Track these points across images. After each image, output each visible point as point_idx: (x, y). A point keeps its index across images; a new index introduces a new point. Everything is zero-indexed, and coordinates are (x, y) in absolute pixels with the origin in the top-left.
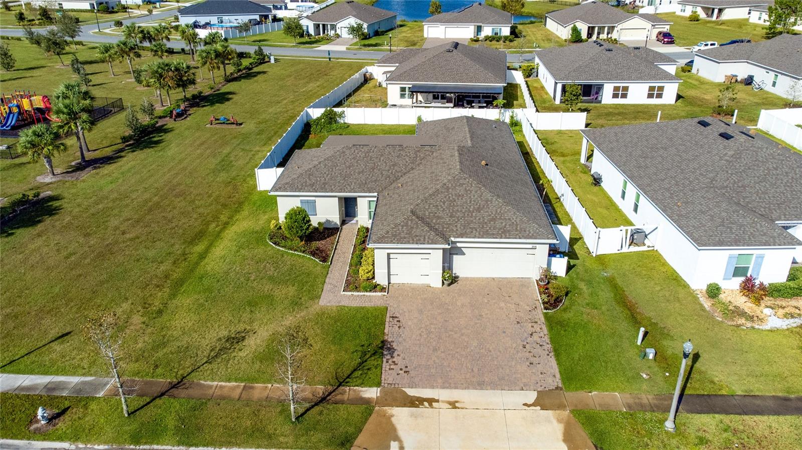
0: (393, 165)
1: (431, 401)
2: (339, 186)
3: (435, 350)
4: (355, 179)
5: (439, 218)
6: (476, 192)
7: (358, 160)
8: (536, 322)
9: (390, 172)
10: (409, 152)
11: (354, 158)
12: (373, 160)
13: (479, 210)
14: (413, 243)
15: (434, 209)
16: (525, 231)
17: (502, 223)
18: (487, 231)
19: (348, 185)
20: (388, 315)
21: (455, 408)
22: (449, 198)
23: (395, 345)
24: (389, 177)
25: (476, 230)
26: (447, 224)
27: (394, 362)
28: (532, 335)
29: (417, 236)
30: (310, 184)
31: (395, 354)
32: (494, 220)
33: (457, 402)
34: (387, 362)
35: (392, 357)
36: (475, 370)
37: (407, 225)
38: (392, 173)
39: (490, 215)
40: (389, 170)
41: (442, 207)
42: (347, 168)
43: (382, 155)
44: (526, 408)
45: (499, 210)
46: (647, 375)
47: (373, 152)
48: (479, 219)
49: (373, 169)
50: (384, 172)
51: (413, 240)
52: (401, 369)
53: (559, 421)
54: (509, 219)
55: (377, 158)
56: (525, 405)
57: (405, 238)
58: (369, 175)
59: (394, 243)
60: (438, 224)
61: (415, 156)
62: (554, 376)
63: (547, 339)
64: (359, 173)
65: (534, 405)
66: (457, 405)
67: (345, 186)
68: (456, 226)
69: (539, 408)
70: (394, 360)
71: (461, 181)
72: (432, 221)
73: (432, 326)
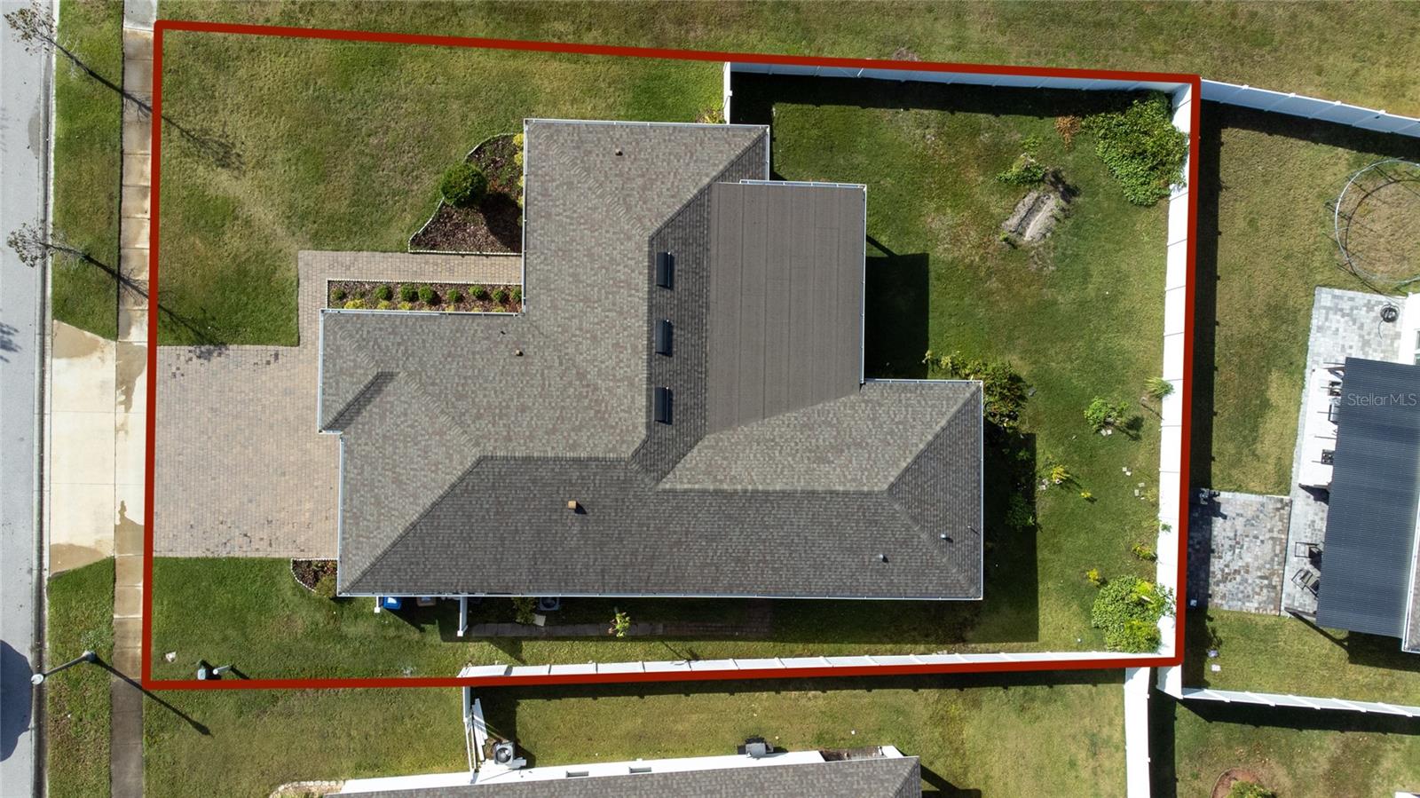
0: (594, 338)
1: (128, 404)
2: (541, 243)
4: (560, 271)
5: (382, 417)
6: (433, 480)
7: (607, 269)
8: (271, 545)
9: (578, 332)
10: (629, 366)
11: (612, 260)
12: (607, 298)
13: (397, 481)
14: (324, 377)
15: (399, 410)
16: (357, 548)
17: (372, 515)
18: (358, 491)
19: (545, 259)
20: (281, 348)
21: (117, 431)
22: (422, 435)
23: (215, 360)
24: (565, 331)
25: (358, 474)
26: (370, 431)
27: (191, 359)
28: (246, 535)
29: (337, 384)
30: (546, 190)
31: (202, 361)
32: (378, 503)
33: (127, 432)
34: (190, 351)
35: (199, 357)
36: (181, 458)
37: (356, 367)
38: (575, 336)
39: (386, 498)
40: (581, 330)
41: (402, 422)
42: (589, 250)
43: (621, 313)
44: (118, 508)
45: (397, 513)
46: (173, 660)
47: (630, 296)
48: (380, 481)
49: (586, 300)
50: (576, 321)
51: (331, 378)
52: (178, 369)
53: (98, 542)
54: (378, 528)
55: (614, 304)
56: (123, 508)
57: (334, 365)
58: (570, 294)
59: (325, 349)
60: (371, 416)
61: (618, 377)
62: (171, 550)
63: (237, 554)
64: (574, 275)
65: (123, 517)
66: (121, 434)
67: (542, 253)
68: (366, 444)
69: (118, 523)
70: (195, 359)
71: (456, 457)
72: (375, 406)
73: (259, 408)
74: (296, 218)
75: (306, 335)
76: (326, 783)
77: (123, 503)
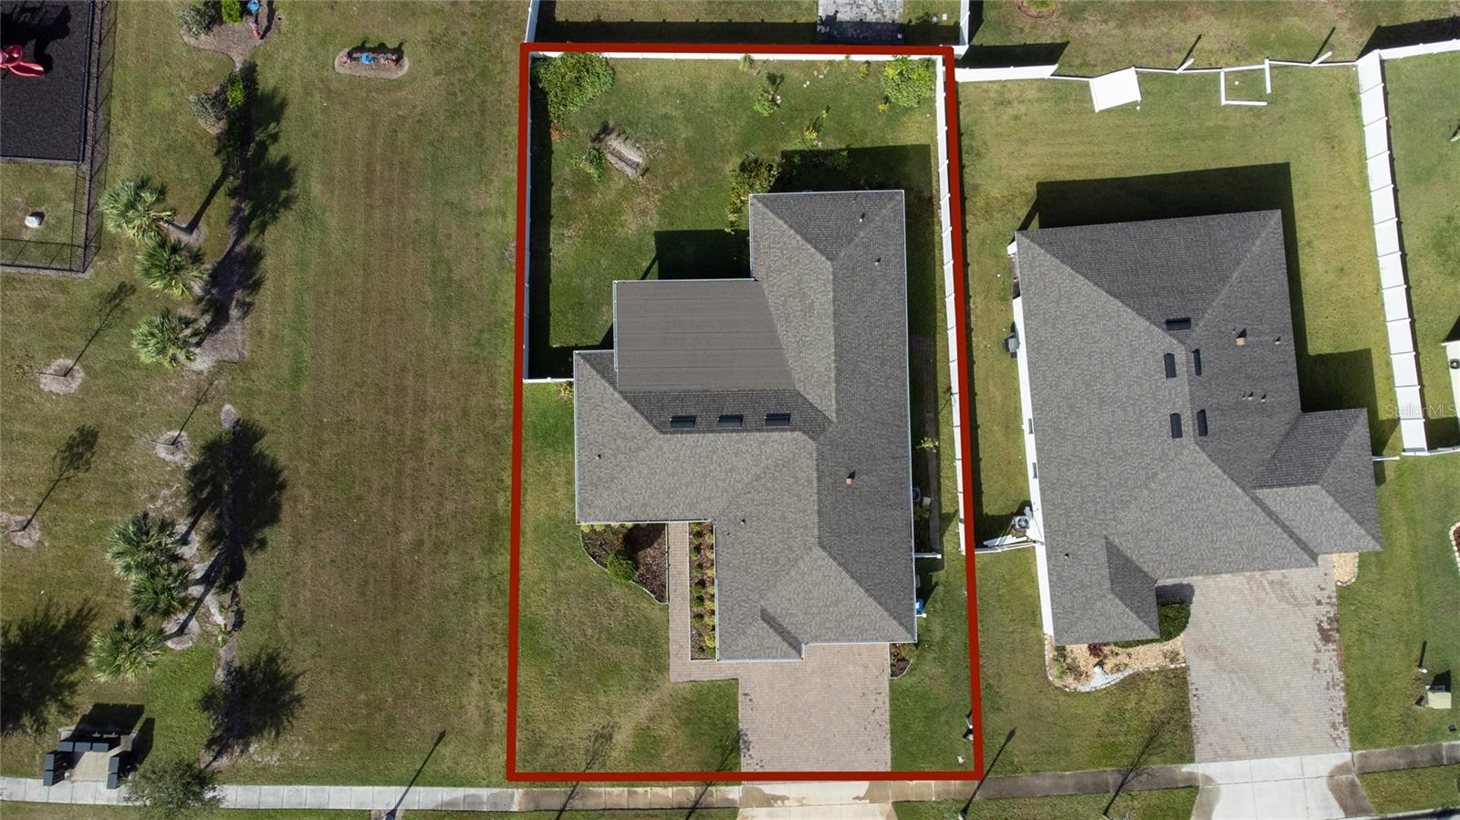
0: (731, 470)
1: (783, 798)
2: (664, 509)
3: (786, 738)
4: (683, 496)
5: (792, 615)
6: (835, 578)
7: (683, 462)
8: (880, 693)
9: (727, 482)
10: (751, 445)
11: (677, 459)
12: (703, 462)
13: (836, 603)
14: (765, 658)
15: (786, 604)
16: (883, 630)
17: (860, 620)
18: (844, 630)
19: (675, 506)
20: (740, 692)
21: (803, 805)
22: (804, 587)
23: (750, 738)
24: (726, 491)
25: (832, 631)
26: (801, 624)
27: (750, 755)
28: (874, 711)
29: (768, 648)
30: (627, 507)
31: (751, 747)
32: (852, 616)
33: (804, 798)
34: (745, 756)
35: (749, 750)
36: (821, 759)
37: (757, 635)
38: (730, 484)
39: (848, 611)
40: (725, 480)
41: (795, 601)
42: (669, 476)
43: (714, 452)
44: (857, 801)
45: (859, 603)
46: (963, 758)
47: (701, 445)
48: (836, 616)
49: (704, 477)
50: (719, 483)
51: (765, 653)
52: (757, 764)
53: (882, 814)
54: (869, 615)
55: (708, 456)
56: (857, 798)
57: (756, 650)
58: (700, 488)
59: (745, 658)
60: (791, 624)
61: (759, 452)
62: (886, 763)
63: (887, 717)
64: (687, 485)
65: (864, 798)
66: (804, 802)
67: (671, 508)
68: (811, 626)
69: (868, 801)
70: (750, 753)
71: (819, 563)
72: (784, 621)
73: (783, 705)
74: (647, 685)
75: (729, 674)
76: (1046, 647)
77: (854, 799)
